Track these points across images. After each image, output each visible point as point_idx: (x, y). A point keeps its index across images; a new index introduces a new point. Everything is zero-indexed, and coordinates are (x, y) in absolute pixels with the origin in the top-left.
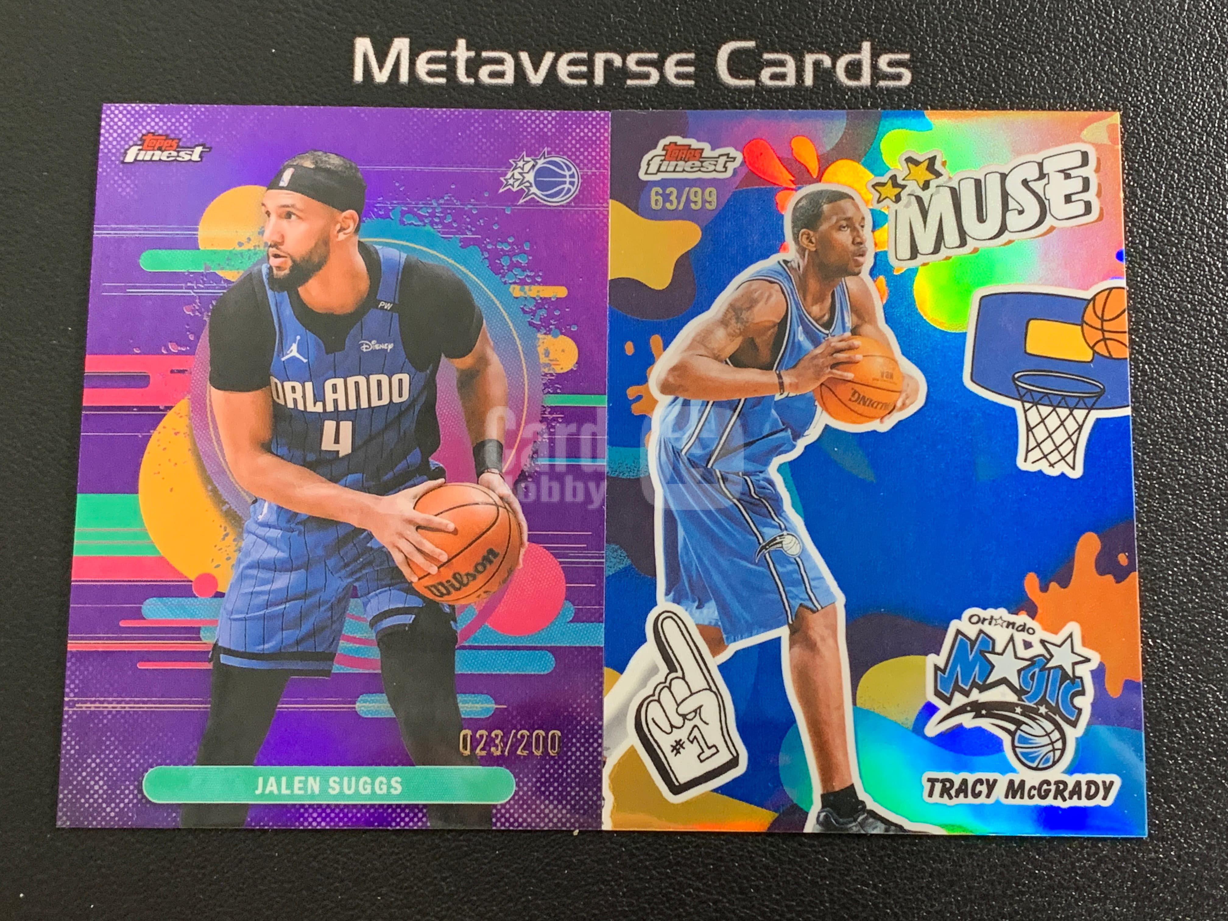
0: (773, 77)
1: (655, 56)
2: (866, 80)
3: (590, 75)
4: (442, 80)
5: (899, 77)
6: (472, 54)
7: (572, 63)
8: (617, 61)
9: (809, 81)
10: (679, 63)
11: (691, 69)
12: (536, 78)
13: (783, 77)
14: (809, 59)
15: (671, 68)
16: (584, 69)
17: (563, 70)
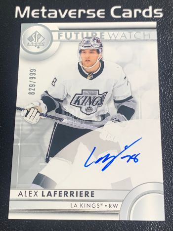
0: (126, 15)
1: (94, 10)
2: (150, 16)
3: (77, 15)
4: (38, 17)
5: (159, 15)
6: (46, 10)
7: (73, 12)
8: (84, 11)
9: (135, 16)
10: (101, 12)
11: (104, 14)
12: (63, 16)
13: (128, 15)
14: (135, 11)
15: (99, 13)
16: (75, 14)
17: (70, 14)
